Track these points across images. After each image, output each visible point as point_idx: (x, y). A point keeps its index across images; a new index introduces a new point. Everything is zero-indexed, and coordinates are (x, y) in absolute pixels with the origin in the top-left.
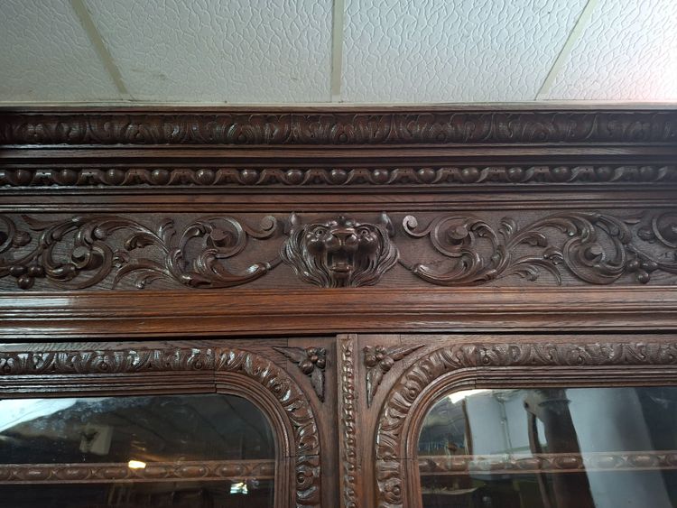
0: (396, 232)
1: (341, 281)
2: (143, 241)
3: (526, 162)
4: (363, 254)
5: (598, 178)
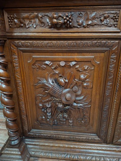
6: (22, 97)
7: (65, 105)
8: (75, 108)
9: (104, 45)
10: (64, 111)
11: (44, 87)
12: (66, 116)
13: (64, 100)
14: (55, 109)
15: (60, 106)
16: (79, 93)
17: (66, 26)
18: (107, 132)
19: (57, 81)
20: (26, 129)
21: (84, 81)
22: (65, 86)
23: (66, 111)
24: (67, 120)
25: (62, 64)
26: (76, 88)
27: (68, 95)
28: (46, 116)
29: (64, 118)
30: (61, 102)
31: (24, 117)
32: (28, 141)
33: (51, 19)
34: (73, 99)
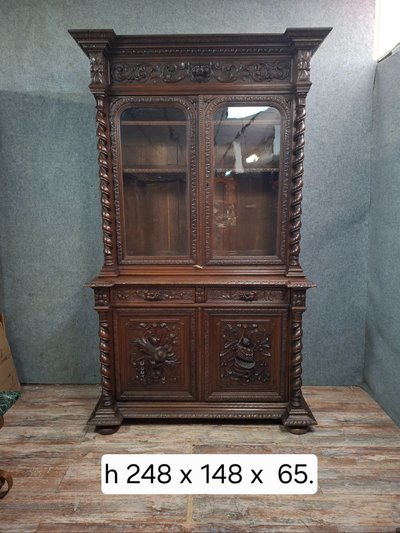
0: (213, 67)
1: (200, 81)
2: (154, 70)
3: (246, 48)
4: (205, 75)
5: (264, 52)
6: (117, 357)
7: (158, 362)
8: (167, 364)
9: (185, 312)
10: (156, 368)
11: (139, 346)
12: (158, 373)
13: (156, 357)
14: (148, 367)
15: (153, 363)
16: (170, 350)
17: (157, 300)
18: (197, 389)
19: (150, 340)
20: (119, 390)
21: (173, 339)
22: (157, 344)
23: (158, 369)
24: (160, 378)
25: (155, 325)
26: (166, 346)
27: (160, 353)
28: (140, 375)
29: (157, 375)
30: (153, 360)
31: (118, 377)
32: (119, 404)
33: (146, 295)
34: (165, 356)
